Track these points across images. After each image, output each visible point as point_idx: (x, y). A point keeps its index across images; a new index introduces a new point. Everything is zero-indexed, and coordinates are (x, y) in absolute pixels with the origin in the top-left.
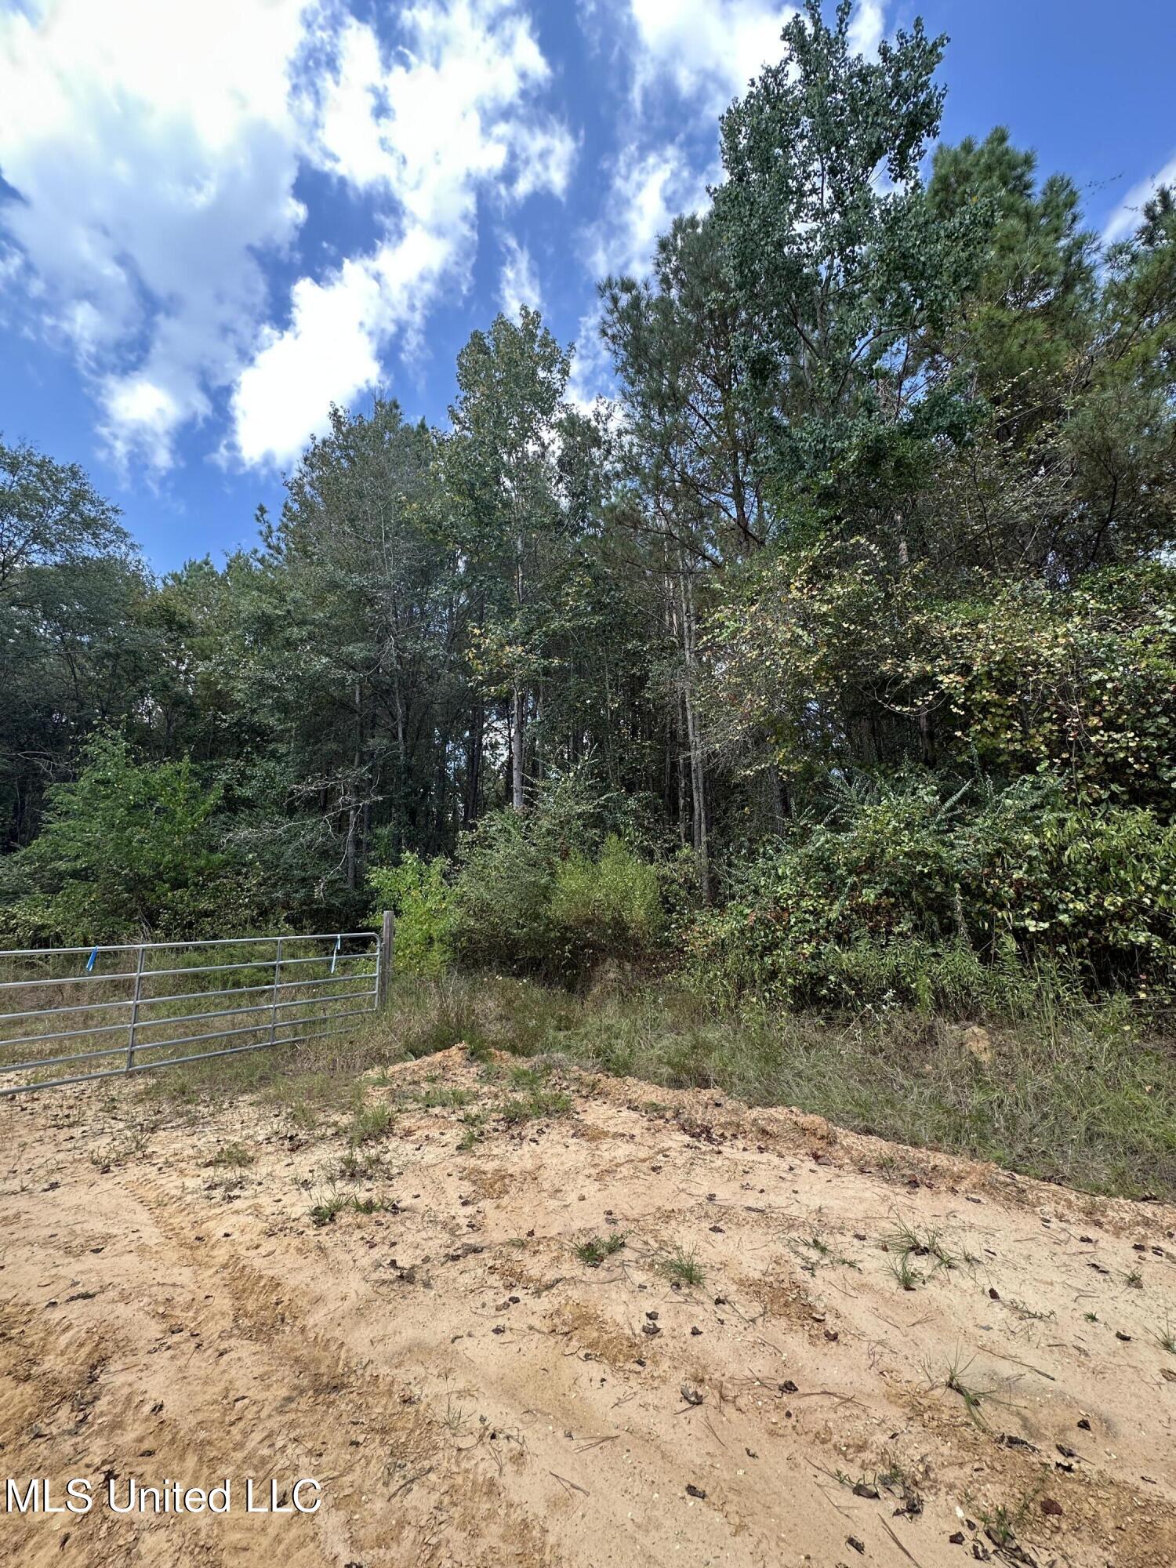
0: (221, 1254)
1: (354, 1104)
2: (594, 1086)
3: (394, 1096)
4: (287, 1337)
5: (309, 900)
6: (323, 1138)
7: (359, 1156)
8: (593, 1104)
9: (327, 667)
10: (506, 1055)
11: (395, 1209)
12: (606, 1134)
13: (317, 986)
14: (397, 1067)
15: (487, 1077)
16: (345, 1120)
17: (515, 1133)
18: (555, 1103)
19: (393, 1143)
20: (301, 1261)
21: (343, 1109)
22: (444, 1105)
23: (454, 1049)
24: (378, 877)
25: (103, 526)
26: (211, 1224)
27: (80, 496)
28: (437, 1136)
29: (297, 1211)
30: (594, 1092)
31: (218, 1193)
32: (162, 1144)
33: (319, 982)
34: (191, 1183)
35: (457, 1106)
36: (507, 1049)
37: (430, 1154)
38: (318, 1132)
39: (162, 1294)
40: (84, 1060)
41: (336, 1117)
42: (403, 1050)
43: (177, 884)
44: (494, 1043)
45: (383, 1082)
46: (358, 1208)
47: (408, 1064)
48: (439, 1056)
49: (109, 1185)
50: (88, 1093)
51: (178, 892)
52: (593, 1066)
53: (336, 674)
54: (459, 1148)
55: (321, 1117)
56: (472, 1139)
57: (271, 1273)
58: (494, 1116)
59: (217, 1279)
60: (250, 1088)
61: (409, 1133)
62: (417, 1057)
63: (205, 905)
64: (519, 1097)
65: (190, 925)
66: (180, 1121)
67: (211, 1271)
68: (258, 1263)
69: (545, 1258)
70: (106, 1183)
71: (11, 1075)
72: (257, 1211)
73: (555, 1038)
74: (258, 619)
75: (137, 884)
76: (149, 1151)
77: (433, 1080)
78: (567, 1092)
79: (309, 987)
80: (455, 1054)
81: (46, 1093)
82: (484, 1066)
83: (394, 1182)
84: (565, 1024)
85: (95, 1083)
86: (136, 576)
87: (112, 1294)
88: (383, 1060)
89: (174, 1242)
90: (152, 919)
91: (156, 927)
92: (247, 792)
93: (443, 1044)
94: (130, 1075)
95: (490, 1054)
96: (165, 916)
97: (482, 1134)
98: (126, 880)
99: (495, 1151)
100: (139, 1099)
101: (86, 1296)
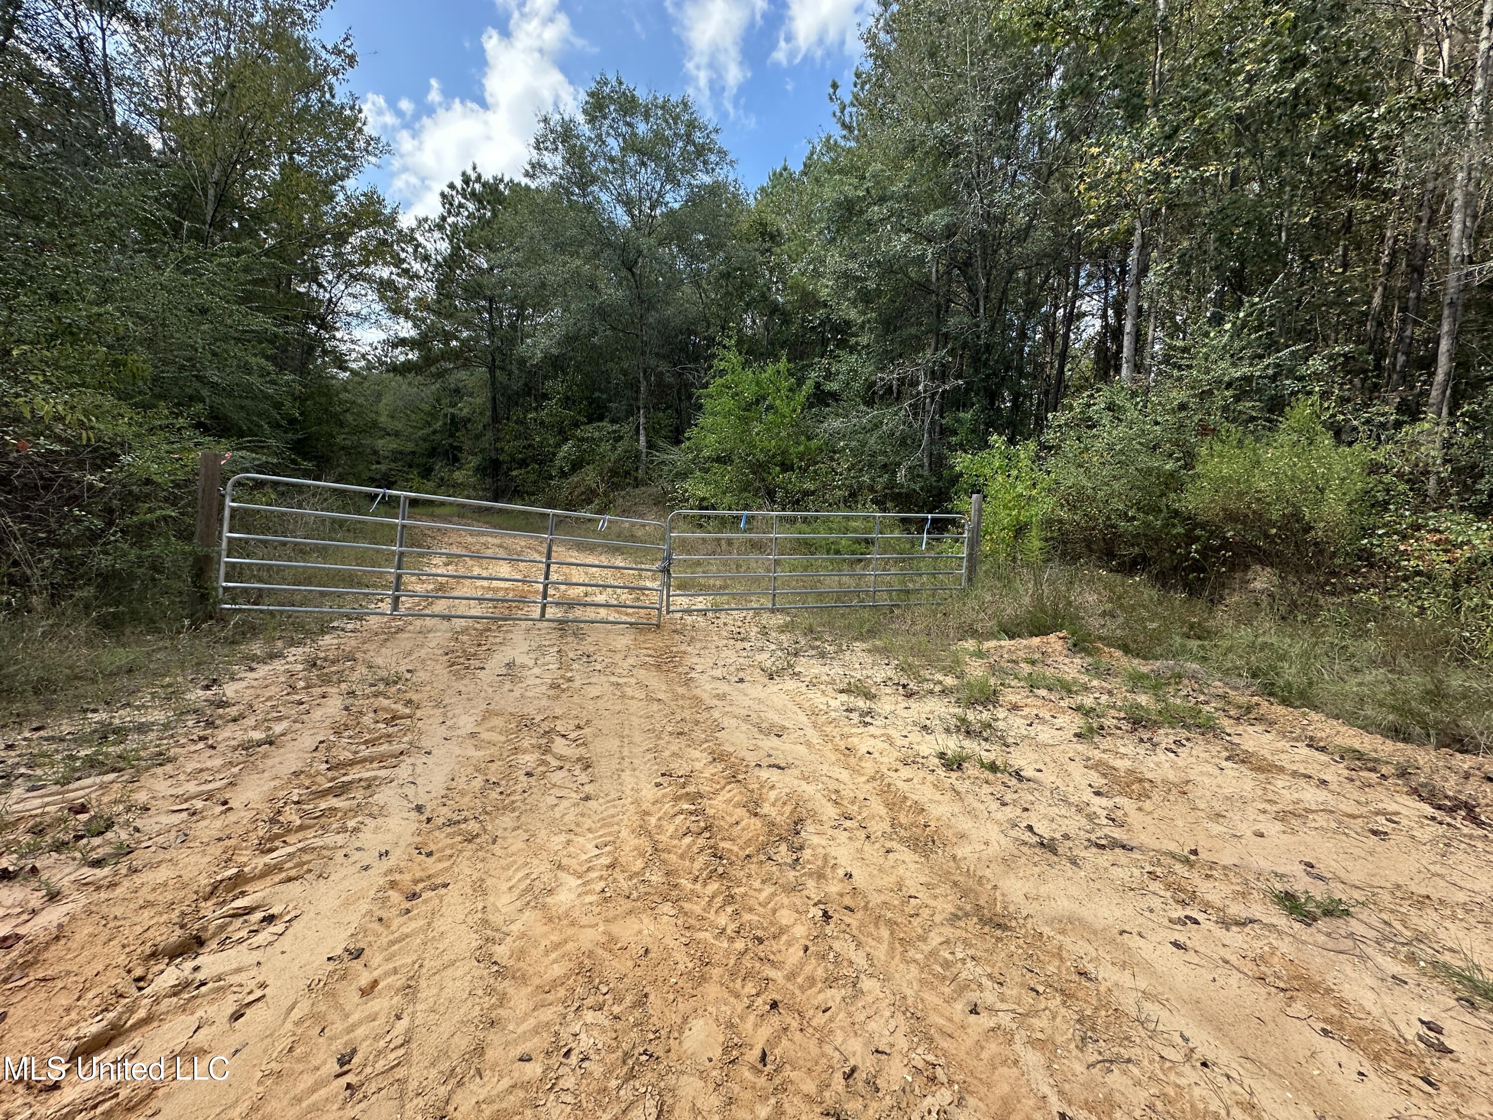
0: (869, 767)
1: (954, 667)
2: (1249, 709)
3: (994, 669)
4: (939, 857)
5: (891, 484)
6: (931, 692)
7: (971, 716)
8: (1250, 729)
9: (907, 247)
10: (1118, 653)
11: (1018, 775)
12: (1281, 769)
13: (904, 560)
14: (992, 644)
15: (1095, 671)
16: (950, 681)
17: (1145, 737)
18: (1193, 717)
19: (1001, 713)
20: (937, 796)
21: (947, 671)
22: (1050, 690)
23: (1052, 637)
24: (961, 461)
25: (710, 150)
26: (855, 740)
27: (692, 125)
28: (1048, 717)
29: (925, 750)
30: (1246, 715)
31: (855, 716)
32: (803, 665)
33: (906, 558)
34: (834, 704)
35: (1064, 694)
36: (1119, 647)
37: (1045, 734)
38: (926, 686)
39: (833, 785)
40: (742, 595)
41: (939, 677)
42: (996, 629)
43: (786, 467)
44: (1100, 638)
45: (979, 654)
46: (983, 765)
47: (1003, 643)
48: (1036, 641)
49: (776, 689)
50: (748, 619)
51: (787, 475)
52: (1248, 687)
53: (916, 250)
54: (1077, 735)
55: (926, 674)
56: (1091, 730)
57: (916, 798)
58: (1113, 712)
59: (869, 786)
60: (860, 638)
61: (1015, 707)
62: (1012, 638)
63: (808, 486)
64: (1143, 699)
65: (798, 501)
66: (814, 652)
67: (864, 779)
68: (900, 784)
69: (1226, 889)
70: (773, 687)
71: (701, 599)
72: (889, 739)
73: (1183, 646)
74: (839, 204)
75: (759, 468)
76: (797, 670)
77: (1033, 663)
78: (1207, 708)
79: (896, 561)
80: (1054, 642)
81: (723, 615)
82: (1089, 660)
83: (1011, 749)
84: (1201, 633)
85: (751, 613)
86: (735, 196)
87: (796, 772)
88: (974, 633)
89: (830, 745)
90: (771, 494)
91: (775, 502)
92: (833, 386)
93: (1041, 631)
94: (773, 611)
95: (1098, 649)
96: (780, 494)
97: (1102, 728)
98: (751, 466)
99: (1122, 750)
100: (782, 629)
101: (779, 768)
